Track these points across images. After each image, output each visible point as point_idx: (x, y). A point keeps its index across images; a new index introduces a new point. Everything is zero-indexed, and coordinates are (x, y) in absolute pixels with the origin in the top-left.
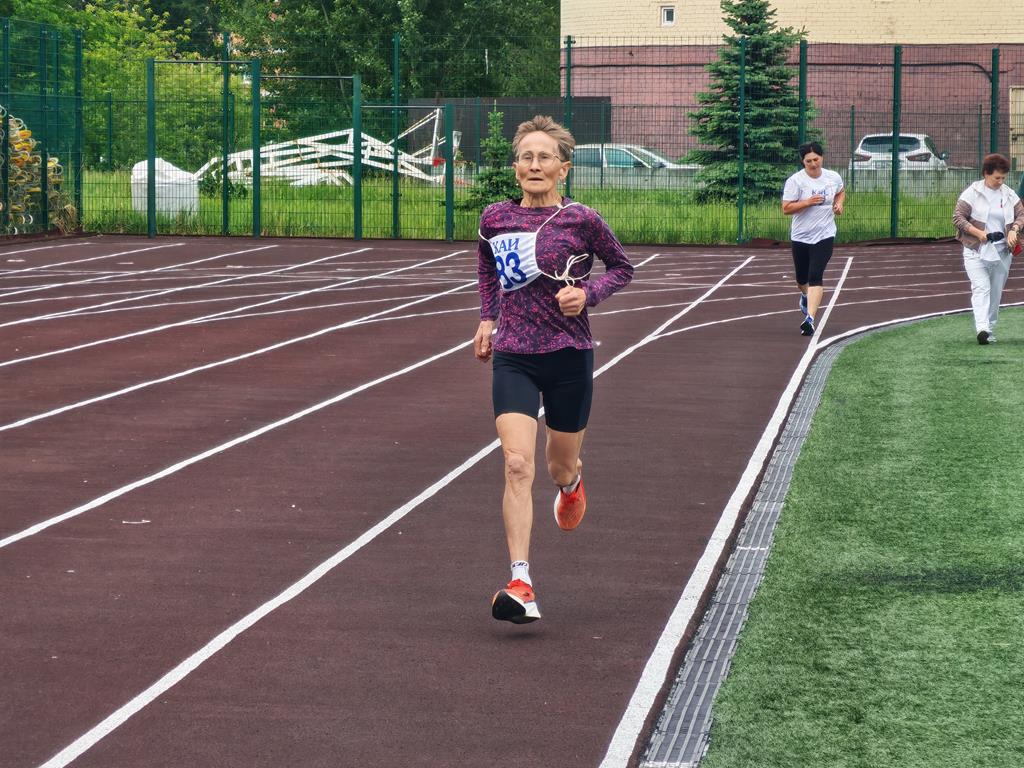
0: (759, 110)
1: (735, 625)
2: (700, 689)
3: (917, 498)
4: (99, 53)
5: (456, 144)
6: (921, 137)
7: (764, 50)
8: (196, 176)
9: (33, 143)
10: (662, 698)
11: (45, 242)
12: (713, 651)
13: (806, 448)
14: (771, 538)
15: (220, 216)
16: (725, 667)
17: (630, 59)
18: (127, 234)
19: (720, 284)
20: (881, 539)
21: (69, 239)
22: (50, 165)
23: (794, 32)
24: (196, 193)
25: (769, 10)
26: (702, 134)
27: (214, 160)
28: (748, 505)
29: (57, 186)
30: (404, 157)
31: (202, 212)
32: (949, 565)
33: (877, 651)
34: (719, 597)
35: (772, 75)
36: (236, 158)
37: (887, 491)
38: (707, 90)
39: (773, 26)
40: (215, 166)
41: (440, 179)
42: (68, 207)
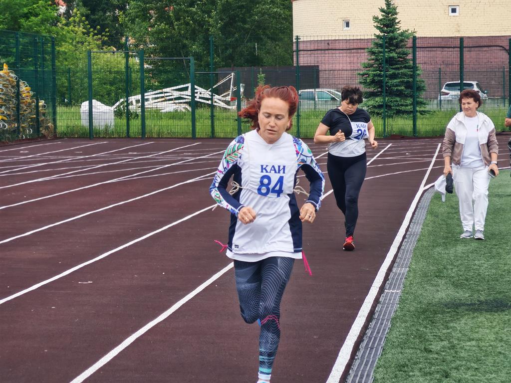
0: (394, 71)
1: (384, 330)
2: (367, 362)
3: (475, 265)
4: (64, 48)
5: (242, 90)
6: (474, 83)
7: (395, 41)
8: (113, 108)
9: (31, 93)
10: (349, 366)
11: (39, 142)
12: (374, 343)
13: (419, 241)
14: (402, 286)
15: (125, 128)
16: (380, 351)
17: (328, 47)
18: (79, 138)
19: (375, 158)
20: (457, 285)
21: (50, 141)
22: (40, 104)
23: (410, 32)
24: (113, 117)
25: (397, 21)
26: (365, 83)
27: (122, 100)
28: (390, 270)
29: (44, 114)
30: (216, 97)
31: (116, 126)
32: (491, 298)
33: (456, 342)
34: (376, 316)
35: (399, 53)
36: (133, 99)
37: (460, 262)
38: (366, 61)
39: (399, 29)
40: (122, 104)
41: (234, 107)
42: (50, 124)
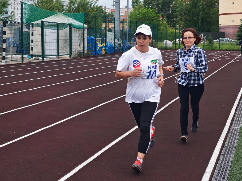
5: (205, 38)
8: (172, 42)
15: (175, 47)
17: (228, 27)
18: (163, 49)
24: (172, 44)
26: (237, 36)
27: (174, 40)
29: (154, 43)
31: (172, 46)
36: (177, 40)
41: (203, 42)
42: (156, 46)
